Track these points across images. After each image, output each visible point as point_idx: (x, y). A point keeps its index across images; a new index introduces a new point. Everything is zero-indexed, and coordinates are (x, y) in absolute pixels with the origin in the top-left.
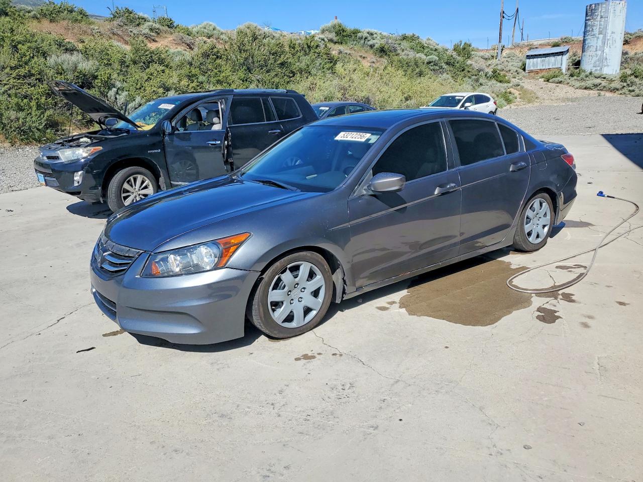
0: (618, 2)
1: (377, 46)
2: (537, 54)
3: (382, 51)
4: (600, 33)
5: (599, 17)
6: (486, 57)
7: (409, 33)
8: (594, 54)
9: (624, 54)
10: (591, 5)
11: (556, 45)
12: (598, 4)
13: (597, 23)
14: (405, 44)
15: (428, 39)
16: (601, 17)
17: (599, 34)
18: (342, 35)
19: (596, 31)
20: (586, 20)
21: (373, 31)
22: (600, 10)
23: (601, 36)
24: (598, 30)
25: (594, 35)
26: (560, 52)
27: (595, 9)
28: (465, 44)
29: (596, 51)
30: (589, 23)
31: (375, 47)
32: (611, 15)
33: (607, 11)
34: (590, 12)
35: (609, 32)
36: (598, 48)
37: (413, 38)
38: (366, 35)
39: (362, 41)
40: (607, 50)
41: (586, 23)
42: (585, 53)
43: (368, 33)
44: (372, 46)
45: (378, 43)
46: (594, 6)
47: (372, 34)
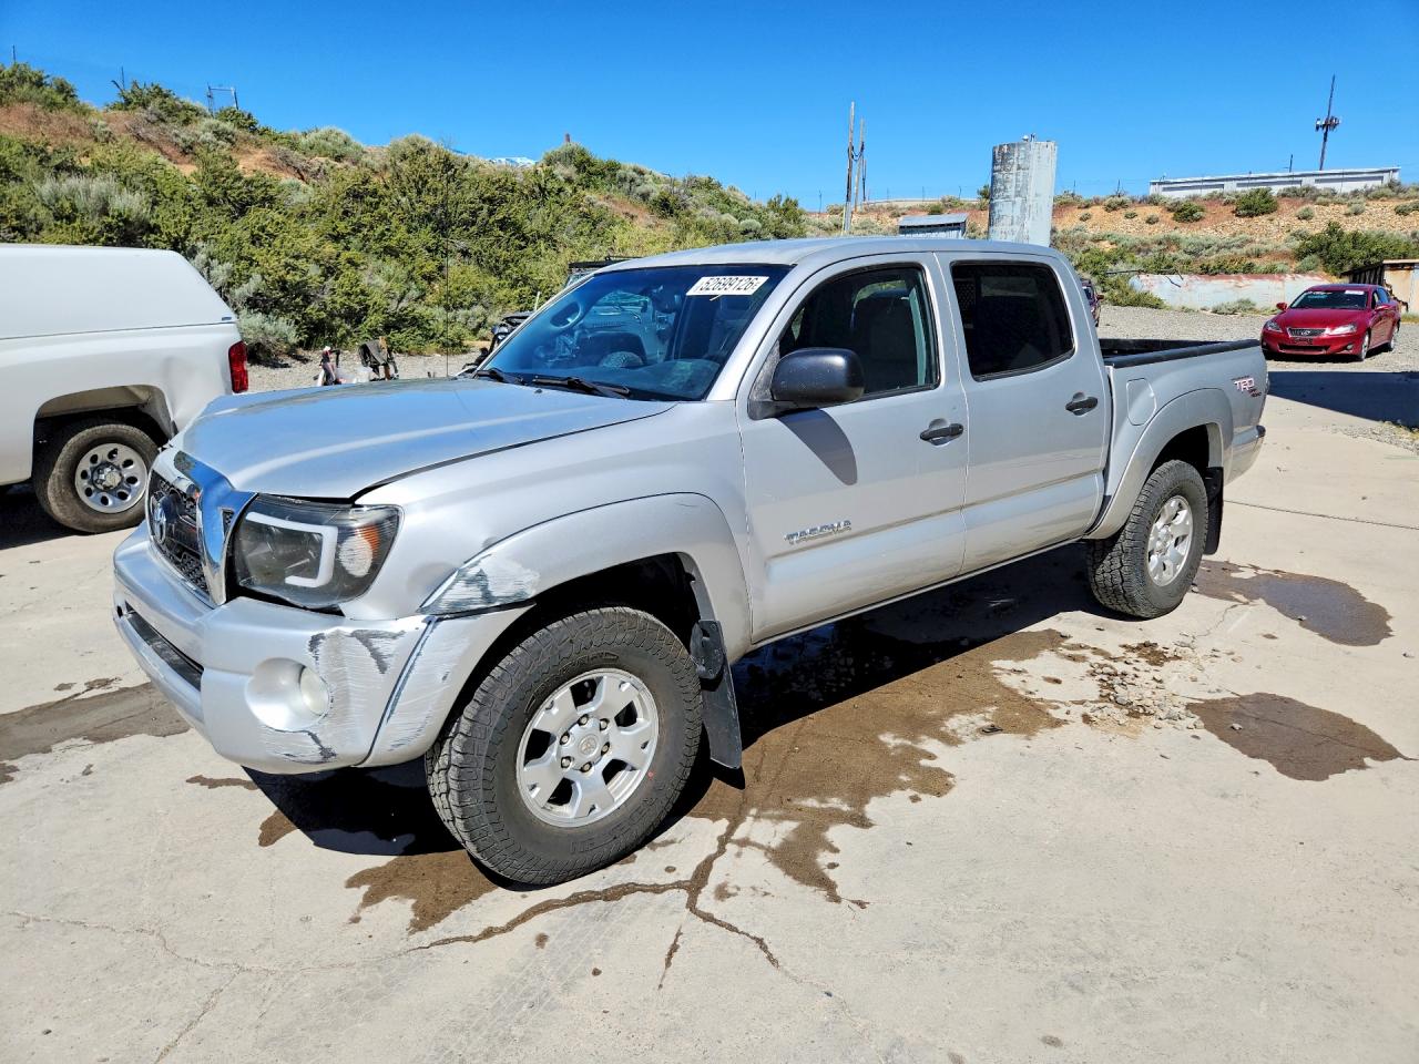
0: (1044, 143)
1: (655, 195)
2: (916, 224)
3: (666, 207)
4: (1018, 194)
5: (1015, 167)
6: (827, 226)
7: (703, 177)
8: (1009, 228)
9: (1053, 231)
10: (1001, 147)
11: (935, 211)
12: (1014, 145)
13: (1011, 178)
14: (701, 196)
15: (732, 189)
16: (1019, 168)
17: (1016, 196)
18: (589, 171)
19: (1011, 191)
20: (994, 171)
21: (642, 167)
22: (1016, 155)
23: (1019, 200)
24: (1013, 189)
25: (1008, 197)
26: (955, 224)
27: (1008, 154)
28: (787, 200)
29: (1012, 224)
30: (999, 176)
31: (651, 198)
32: (1034, 163)
33: (1027, 157)
34: (1000, 159)
35: (1032, 193)
36: (1015, 219)
37: (709, 185)
38: (632, 174)
39: (627, 186)
40: (1028, 224)
41: (993, 177)
42: (994, 228)
43: (634, 170)
44: (645, 196)
45: (656, 191)
46: (1006, 147)
47: (641, 173)
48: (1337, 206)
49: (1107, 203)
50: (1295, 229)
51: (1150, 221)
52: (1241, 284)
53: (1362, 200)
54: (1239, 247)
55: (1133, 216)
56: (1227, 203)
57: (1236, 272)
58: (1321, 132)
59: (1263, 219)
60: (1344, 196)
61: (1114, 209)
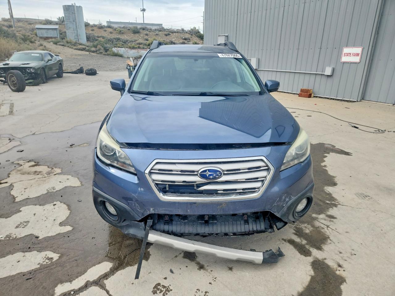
2: (42, 28)
4: (74, 21)
19: (71, 20)
20: (64, 13)
22: (71, 9)
23: (74, 23)
26: (55, 29)
27: (68, 8)
29: (74, 30)
30: (66, 15)
32: (76, 13)
33: (74, 10)
34: (65, 9)
35: (78, 21)
40: (79, 31)
42: (68, 31)
46: (66, 6)
48: (153, 32)
49: (98, 26)
50: (145, 38)
51: (111, 33)
52: (139, 51)
53: (157, 31)
54: (135, 41)
55: (105, 31)
56: (129, 30)
57: (137, 48)
58: (142, 12)
59: (137, 35)
60: (153, 30)
61: (100, 28)
